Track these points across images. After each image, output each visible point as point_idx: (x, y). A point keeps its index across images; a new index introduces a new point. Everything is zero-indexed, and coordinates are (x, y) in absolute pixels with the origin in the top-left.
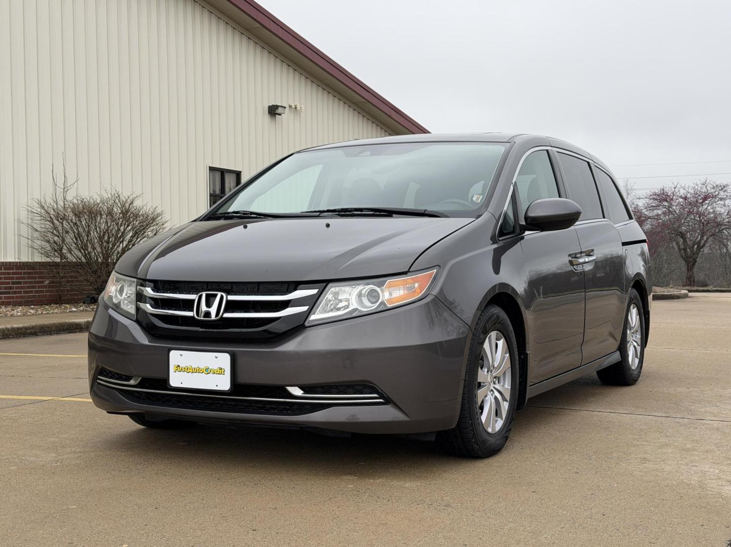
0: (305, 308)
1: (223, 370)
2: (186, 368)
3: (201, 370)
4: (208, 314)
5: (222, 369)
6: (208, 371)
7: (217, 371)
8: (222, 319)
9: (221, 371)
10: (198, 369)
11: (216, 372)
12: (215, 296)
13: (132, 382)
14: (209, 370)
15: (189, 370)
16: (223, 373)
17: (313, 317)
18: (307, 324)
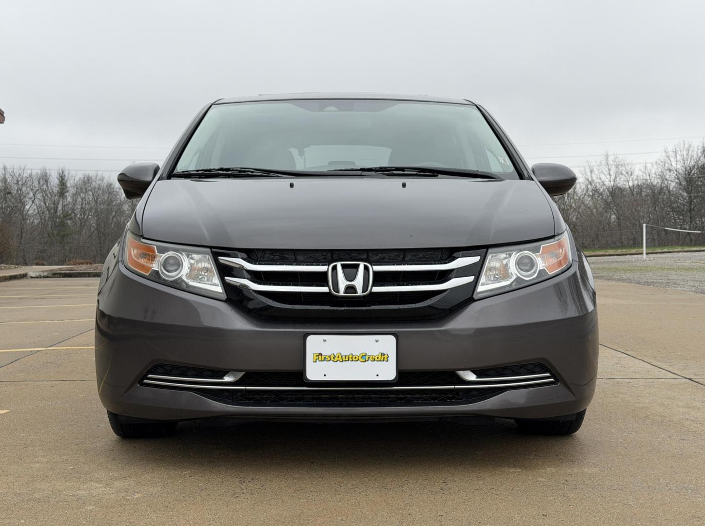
0: (471, 279)
1: (386, 356)
2: (332, 356)
3: (355, 358)
4: (351, 289)
5: (384, 355)
6: (365, 358)
7: (378, 358)
8: (371, 293)
9: (383, 357)
10: (351, 356)
11: (376, 359)
12: (357, 266)
13: (227, 379)
14: (367, 357)
15: (336, 359)
16: (386, 359)
17: (480, 288)
18: (475, 297)
